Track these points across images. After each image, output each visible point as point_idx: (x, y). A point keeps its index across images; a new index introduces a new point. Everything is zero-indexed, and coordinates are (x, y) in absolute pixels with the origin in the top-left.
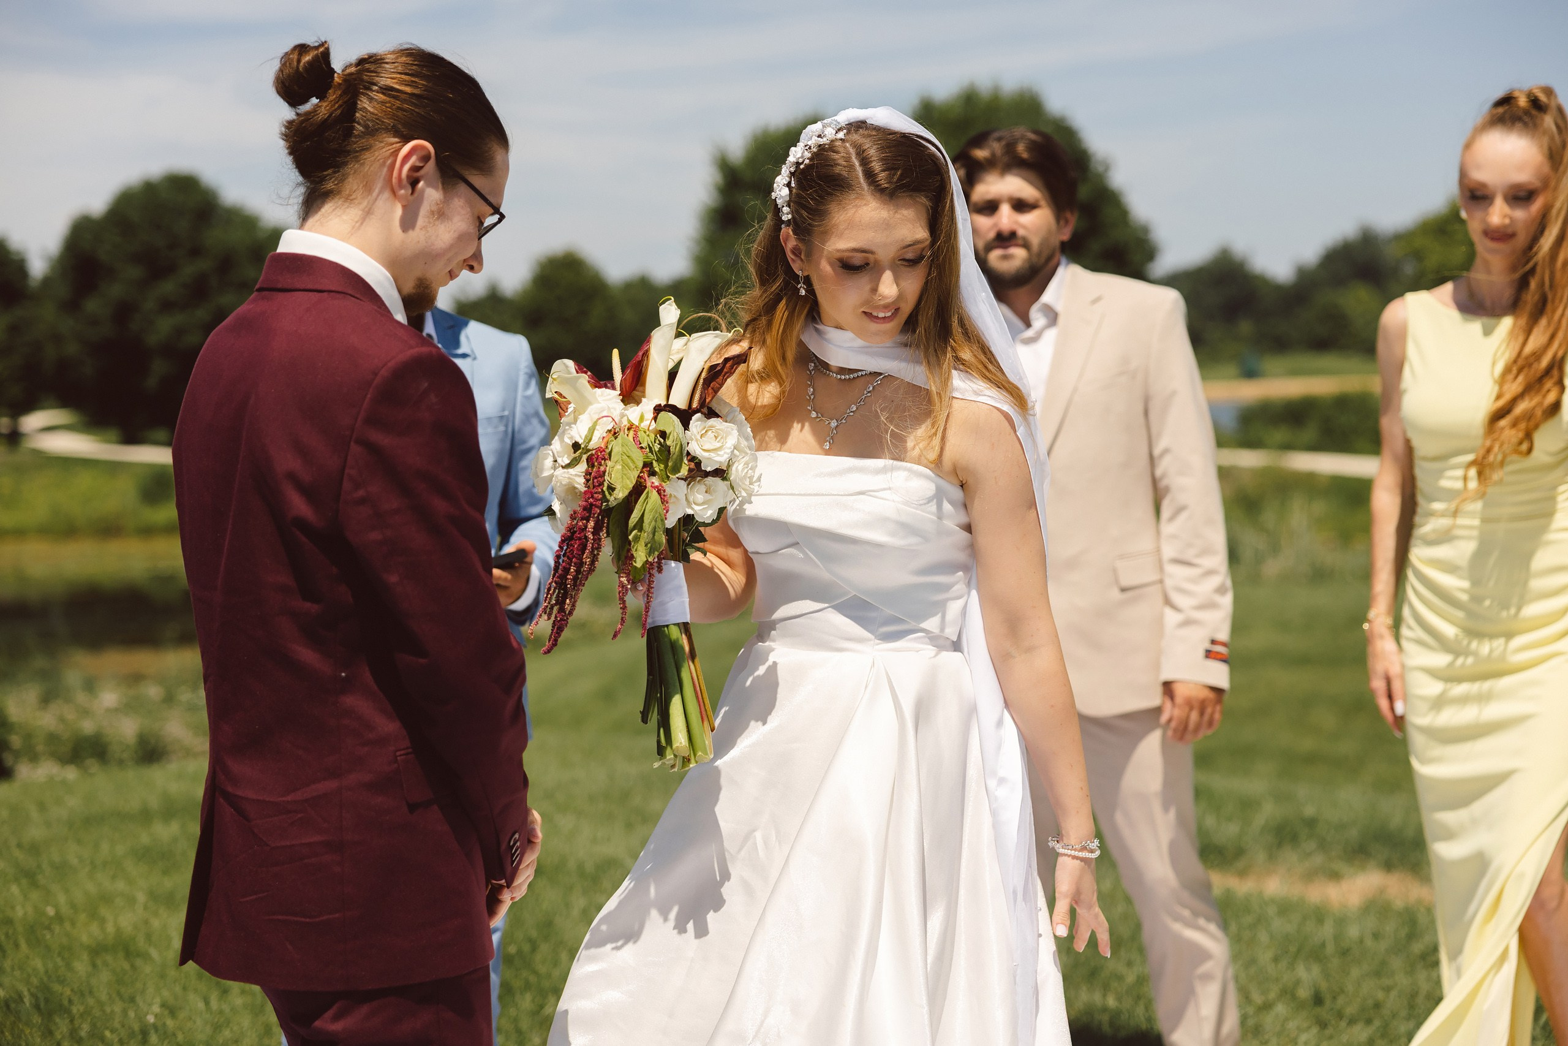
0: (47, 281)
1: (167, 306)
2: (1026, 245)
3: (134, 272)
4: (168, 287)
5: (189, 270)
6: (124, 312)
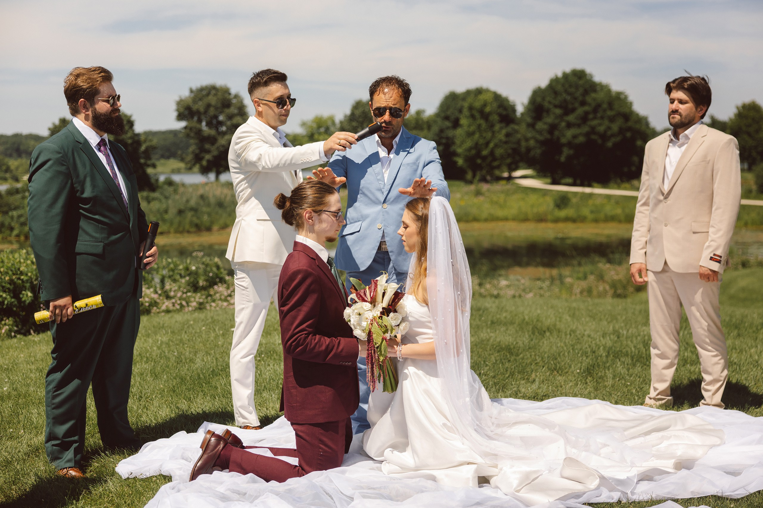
0: (522, 114)
1: (569, 125)
2: (680, 115)
3: (558, 111)
4: (571, 118)
5: (580, 111)
6: (553, 128)
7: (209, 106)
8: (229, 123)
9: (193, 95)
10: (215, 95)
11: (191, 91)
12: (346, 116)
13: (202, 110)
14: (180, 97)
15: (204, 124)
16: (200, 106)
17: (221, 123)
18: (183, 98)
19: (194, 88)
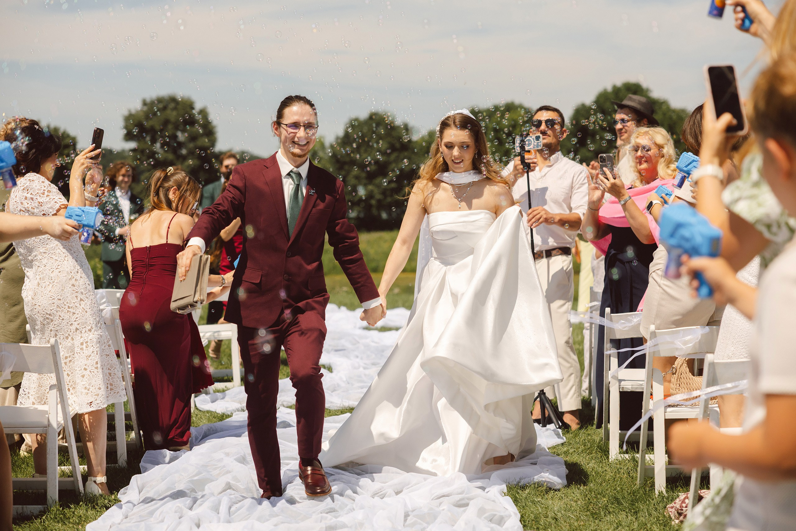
7: (166, 122)
8: (191, 145)
9: (145, 108)
10: (175, 109)
11: (145, 103)
12: (337, 138)
13: (158, 127)
14: (130, 111)
15: (158, 145)
16: (155, 123)
17: (180, 145)
18: (133, 112)
19: (148, 100)
